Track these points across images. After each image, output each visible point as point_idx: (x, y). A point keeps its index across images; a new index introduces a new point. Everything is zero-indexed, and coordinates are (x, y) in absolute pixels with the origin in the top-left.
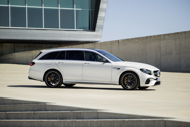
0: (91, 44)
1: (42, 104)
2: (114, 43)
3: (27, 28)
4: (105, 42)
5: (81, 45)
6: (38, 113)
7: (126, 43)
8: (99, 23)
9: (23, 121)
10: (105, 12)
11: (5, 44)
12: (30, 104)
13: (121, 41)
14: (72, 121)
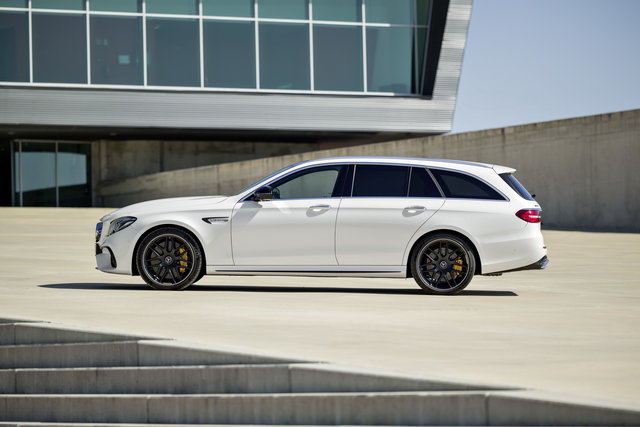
0: (413, 140)
1: (125, 342)
2: (488, 137)
3: (202, 88)
4: (458, 135)
5: (380, 146)
6: (108, 371)
7: (529, 136)
8: (445, 69)
9: (59, 399)
10: (464, 35)
11: (130, 144)
12: (92, 341)
13: (512, 131)
14: (207, 399)
